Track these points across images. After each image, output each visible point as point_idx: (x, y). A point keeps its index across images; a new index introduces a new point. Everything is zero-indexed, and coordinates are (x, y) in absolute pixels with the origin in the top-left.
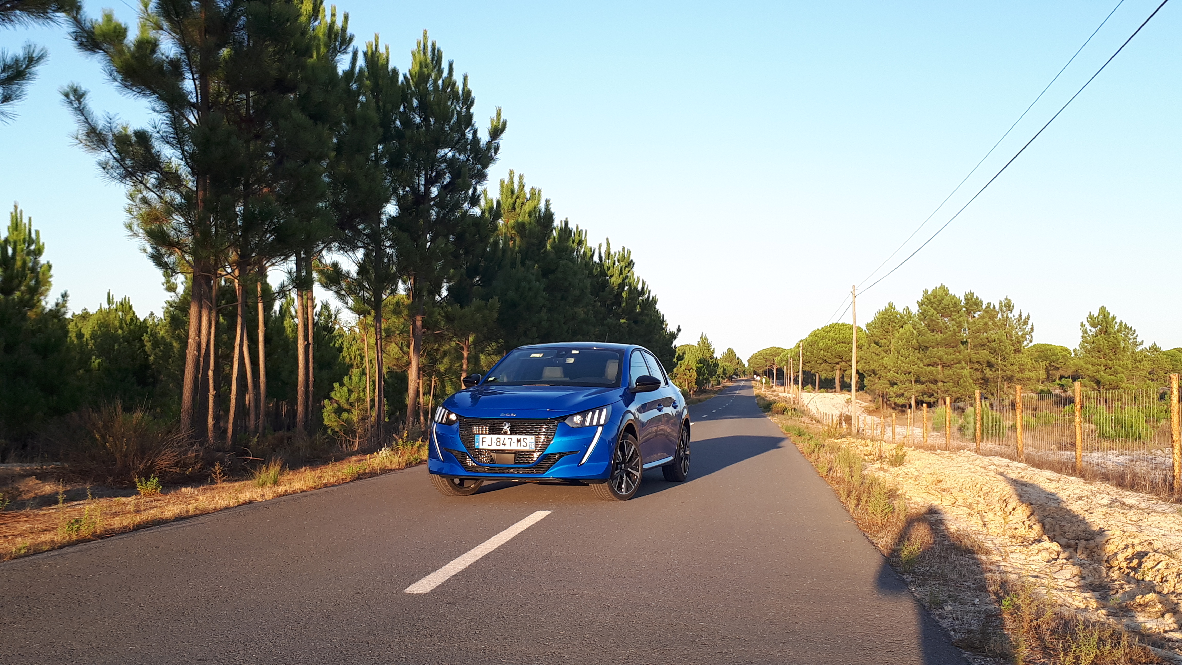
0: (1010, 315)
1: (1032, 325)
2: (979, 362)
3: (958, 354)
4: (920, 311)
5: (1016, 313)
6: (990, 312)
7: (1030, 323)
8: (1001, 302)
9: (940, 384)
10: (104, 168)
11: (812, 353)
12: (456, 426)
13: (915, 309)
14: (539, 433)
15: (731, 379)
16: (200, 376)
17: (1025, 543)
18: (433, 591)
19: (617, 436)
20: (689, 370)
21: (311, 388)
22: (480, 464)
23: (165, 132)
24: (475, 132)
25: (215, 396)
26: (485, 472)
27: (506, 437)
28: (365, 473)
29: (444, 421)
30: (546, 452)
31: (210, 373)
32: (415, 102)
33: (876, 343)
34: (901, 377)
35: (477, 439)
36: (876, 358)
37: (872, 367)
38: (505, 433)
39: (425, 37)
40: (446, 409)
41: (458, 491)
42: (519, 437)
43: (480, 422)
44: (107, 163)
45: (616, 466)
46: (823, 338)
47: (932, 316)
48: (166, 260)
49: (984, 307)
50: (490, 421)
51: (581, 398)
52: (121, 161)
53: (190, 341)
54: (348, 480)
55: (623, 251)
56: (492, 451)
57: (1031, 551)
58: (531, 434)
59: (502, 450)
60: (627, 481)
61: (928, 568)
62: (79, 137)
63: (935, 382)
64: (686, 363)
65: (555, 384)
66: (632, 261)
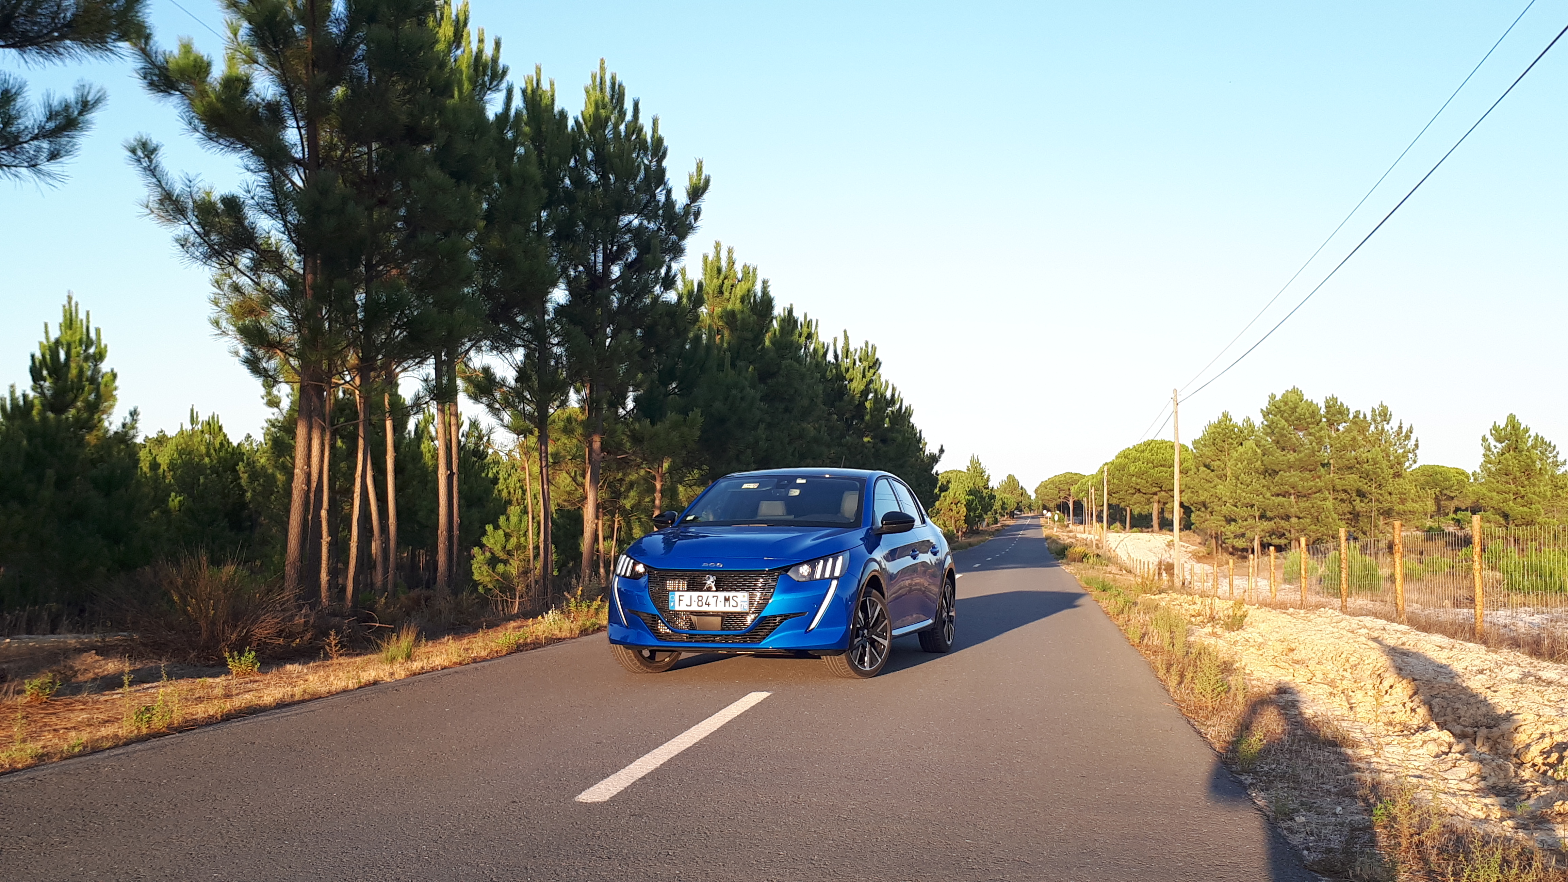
0: (1387, 427)
1: (1417, 441)
2: (1345, 491)
3: (1318, 480)
4: (1266, 423)
5: (1394, 424)
6: (1359, 423)
7: (1413, 437)
8: (1373, 410)
9: (1294, 520)
10: (183, 246)
11: (1120, 480)
12: (644, 580)
13: (1258, 421)
14: (754, 589)
15: (1012, 515)
16: (310, 517)
17: (1405, 732)
18: (613, 799)
19: (857, 593)
20: (956, 504)
21: (456, 532)
22: (676, 630)
23: (262, 197)
24: (669, 192)
25: (330, 544)
26: (683, 641)
27: (710, 594)
28: (526, 644)
29: (628, 574)
30: (763, 614)
31: (324, 513)
32: (590, 154)
33: (1207, 466)
34: (1243, 512)
35: (673, 598)
36: (1207, 486)
37: (1202, 498)
38: (709, 589)
39: (602, 68)
40: (631, 558)
41: (648, 667)
42: (727, 594)
43: (676, 575)
44: (186, 240)
45: (857, 633)
46: (1135, 460)
47: (1283, 429)
48: (264, 365)
49: (1351, 416)
50: (688, 573)
51: (809, 542)
52: (204, 235)
53: (297, 471)
54: (504, 652)
55: (867, 346)
56: (692, 613)
57: (1413, 742)
58: (743, 590)
59: (705, 612)
60: (871, 652)
61: (1274, 766)
62: (150, 205)
63: (1287, 518)
64: (952, 494)
65: (774, 524)
66: (877, 359)
